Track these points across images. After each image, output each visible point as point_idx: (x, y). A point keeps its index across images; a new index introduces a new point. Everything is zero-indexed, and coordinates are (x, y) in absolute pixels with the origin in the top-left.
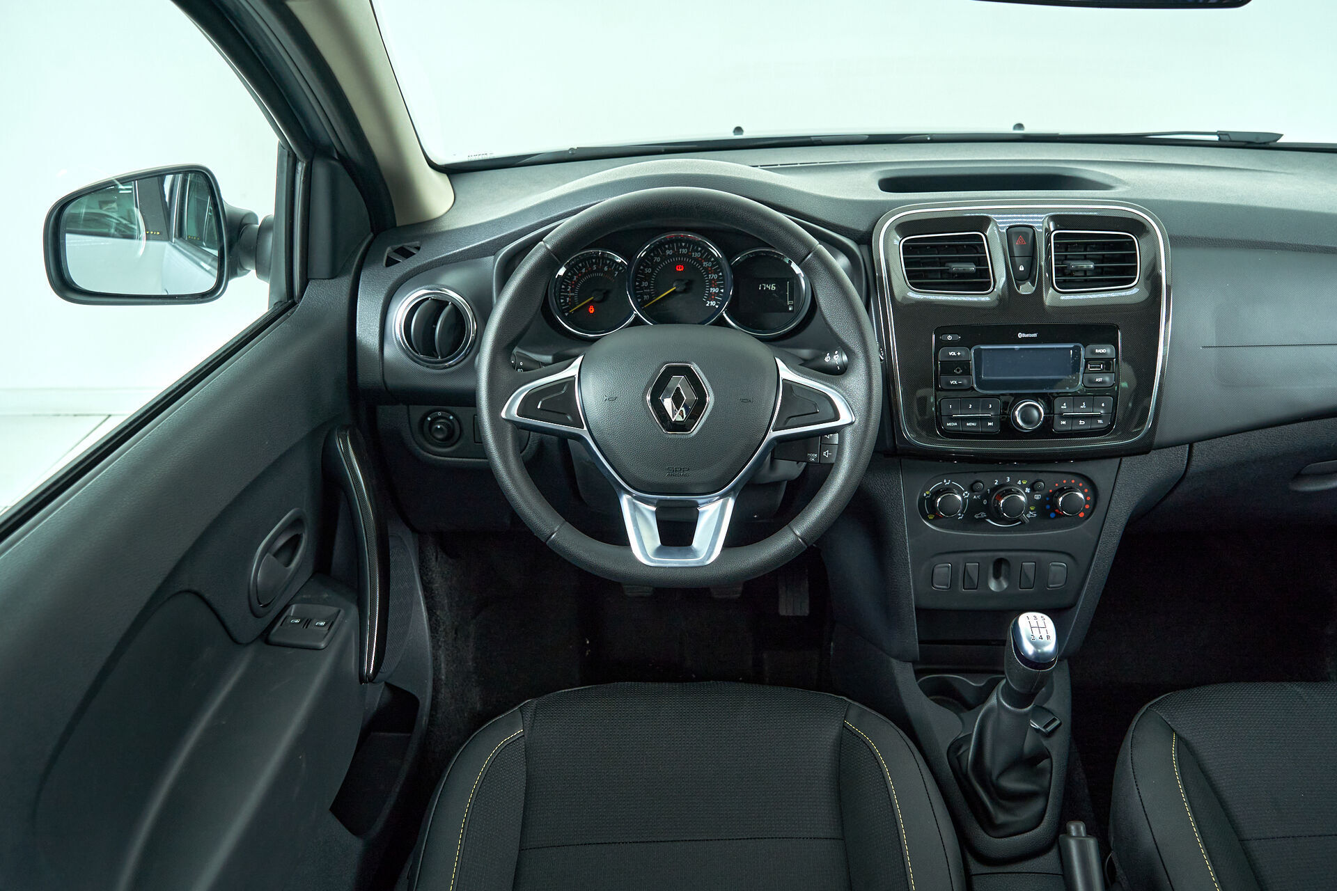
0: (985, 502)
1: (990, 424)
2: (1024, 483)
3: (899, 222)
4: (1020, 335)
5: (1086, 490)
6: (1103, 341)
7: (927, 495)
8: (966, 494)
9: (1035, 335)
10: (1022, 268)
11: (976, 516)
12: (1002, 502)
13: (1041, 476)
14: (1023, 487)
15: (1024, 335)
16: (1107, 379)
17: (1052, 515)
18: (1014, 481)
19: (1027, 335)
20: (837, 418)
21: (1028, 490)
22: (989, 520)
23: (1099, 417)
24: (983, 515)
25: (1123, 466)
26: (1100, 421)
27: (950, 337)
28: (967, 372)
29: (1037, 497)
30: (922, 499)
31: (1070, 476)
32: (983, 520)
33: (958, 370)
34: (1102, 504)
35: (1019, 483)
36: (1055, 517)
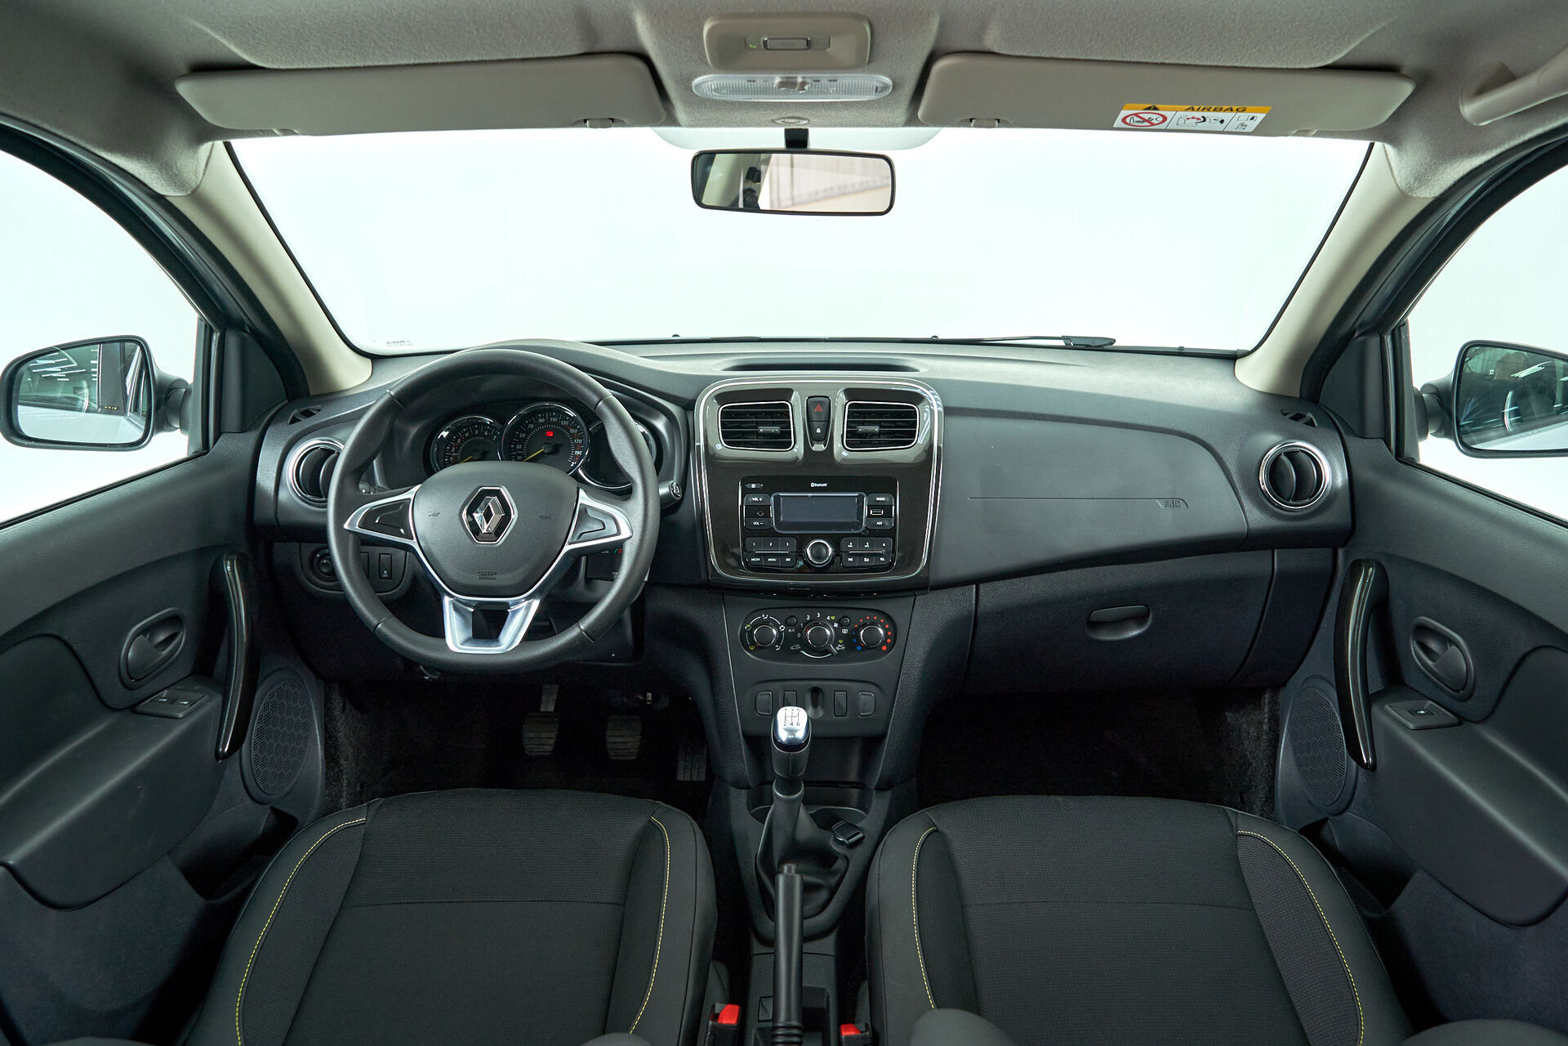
0: (799, 635)
1: (787, 560)
2: (833, 618)
3: (715, 394)
4: (813, 485)
5: (887, 626)
6: (882, 492)
7: (748, 628)
8: (782, 628)
9: (825, 485)
10: (818, 431)
11: (792, 648)
12: (809, 633)
13: (847, 613)
14: (832, 622)
15: (816, 485)
16: (887, 523)
17: (859, 648)
18: (824, 617)
19: (819, 485)
20: (619, 533)
21: (836, 625)
22: (803, 652)
23: (881, 555)
24: (798, 647)
25: (917, 603)
26: (882, 559)
27: (753, 486)
28: (767, 515)
29: (845, 631)
30: (743, 631)
31: (872, 613)
32: (797, 652)
33: (760, 513)
34: (901, 638)
35: (828, 618)
36: (861, 651)
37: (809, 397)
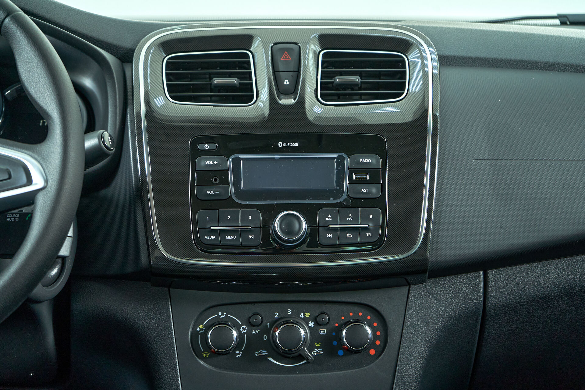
0: (265, 338)
1: (251, 237)
2: (307, 315)
3: (162, 40)
4: (280, 144)
5: (375, 324)
7: (201, 329)
8: (244, 328)
9: (296, 144)
10: (286, 83)
11: (256, 354)
12: (277, 332)
13: (324, 308)
14: (306, 320)
15: (285, 144)
16: (374, 190)
17: (341, 353)
18: (296, 314)
19: (288, 145)
21: (311, 324)
22: (270, 359)
23: (367, 230)
24: (264, 352)
25: (412, 294)
26: (369, 235)
27: (207, 147)
28: (225, 182)
29: (323, 332)
30: (195, 334)
31: (356, 308)
32: (264, 358)
33: (216, 180)
34: (393, 339)
35: (302, 315)
36: (343, 355)
37: (275, 44)
